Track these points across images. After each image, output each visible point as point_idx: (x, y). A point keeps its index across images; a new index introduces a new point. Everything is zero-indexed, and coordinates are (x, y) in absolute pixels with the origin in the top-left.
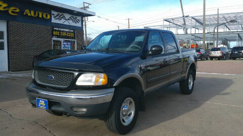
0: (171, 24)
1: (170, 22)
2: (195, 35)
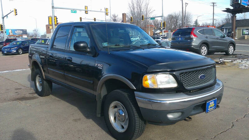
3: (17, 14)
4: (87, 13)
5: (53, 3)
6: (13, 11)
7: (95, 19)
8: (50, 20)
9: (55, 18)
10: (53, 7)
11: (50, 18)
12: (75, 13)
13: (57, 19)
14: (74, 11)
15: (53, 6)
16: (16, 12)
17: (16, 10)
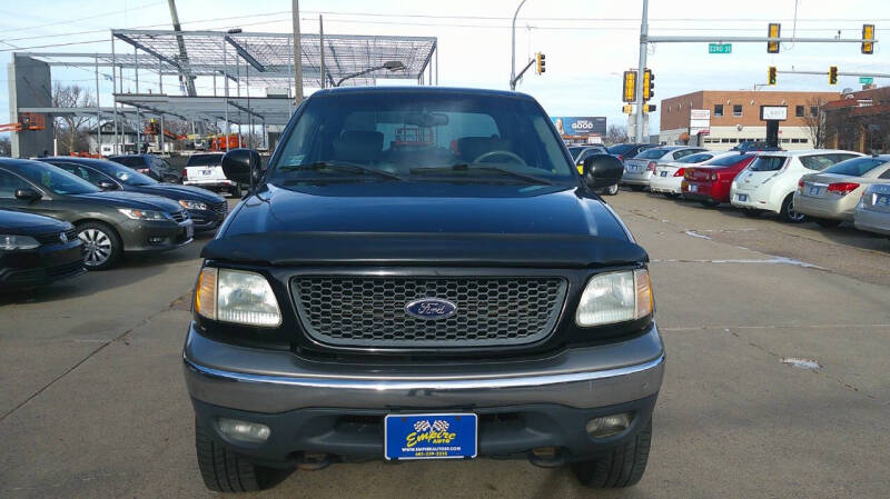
0: (140, 51)
1: (137, 46)
2: (242, 103)
3: (543, 71)
4: (773, 52)
5: (644, 27)
6: (534, 61)
7: (834, 72)
8: (630, 83)
9: (647, 74)
10: (644, 39)
11: (631, 76)
12: (723, 52)
13: (652, 77)
14: (720, 46)
15: (644, 33)
16: (543, 64)
17: (543, 57)
